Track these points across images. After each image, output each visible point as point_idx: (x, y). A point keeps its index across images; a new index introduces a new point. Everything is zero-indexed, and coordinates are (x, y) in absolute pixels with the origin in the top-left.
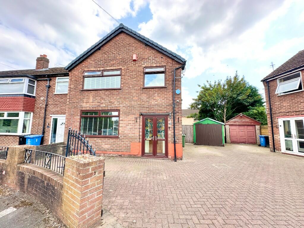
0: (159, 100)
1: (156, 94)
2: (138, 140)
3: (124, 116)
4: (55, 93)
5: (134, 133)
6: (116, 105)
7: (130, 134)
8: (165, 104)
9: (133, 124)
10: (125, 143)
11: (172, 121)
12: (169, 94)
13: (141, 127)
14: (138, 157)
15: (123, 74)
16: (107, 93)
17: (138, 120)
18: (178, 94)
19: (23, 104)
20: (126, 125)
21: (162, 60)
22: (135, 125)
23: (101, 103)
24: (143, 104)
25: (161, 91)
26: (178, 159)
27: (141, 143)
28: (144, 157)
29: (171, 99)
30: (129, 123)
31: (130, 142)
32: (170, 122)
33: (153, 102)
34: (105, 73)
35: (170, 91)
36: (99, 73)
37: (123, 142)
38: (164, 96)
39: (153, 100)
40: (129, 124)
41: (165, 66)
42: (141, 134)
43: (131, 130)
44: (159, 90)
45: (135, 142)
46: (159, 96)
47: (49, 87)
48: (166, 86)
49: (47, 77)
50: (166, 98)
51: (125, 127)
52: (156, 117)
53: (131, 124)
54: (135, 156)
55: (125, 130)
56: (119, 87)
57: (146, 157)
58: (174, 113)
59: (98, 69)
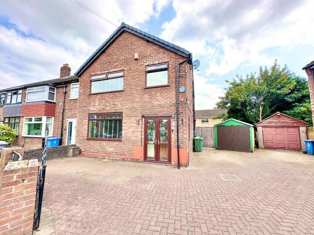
0: (162, 100)
1: (158, 94)
2: (140, 144)
3: (126, 118)
4: (71, 99)
5: (137, 137)
6: (119, 107)
7: (132, 137)
8: (168, 104)
9: (135, 126)
10: (127, 147)
11: (175, 122)
12: (172, 93)
13: (143, 129)
14: (140, 162)
15: (126, 75)
16: (111, 95)
17: (140, 123)
18: (182, 93)
19: (44, 109)
20: (129, 128)
21: (164, 56)
22: (137, 128)
23: (106, 106)
24: (145, 106)
25: (164, 91)
26: (182, 166)
27: (143, 147)
28: (146, 162)
29: (174, 98)
30: (132, 125)
31: (133, 145)
32: (173, 124)
33: (155, 103)
34: (110, 76)
35: (173, 90)
36: (104, 76)
37: (125, 145)
38: (166, 96)
39: (155, 100)
40: (131, 126)
41: (168, 62)
42: (143, 137)
43: (133, 133)
44: (161, 89)
45: (138, 146)
46: (162, 96)
47: (66, 93)
48: (169, 84)
49: (64, 84)
50: (168, 97)
51: (128, 130)
52: (159, 119)
53: (133, 126)
54: (137, 161)
55: (127, 133)
56: (122, 89)
57: (148, 162)
58: (178, 113)
59: (103, 72)
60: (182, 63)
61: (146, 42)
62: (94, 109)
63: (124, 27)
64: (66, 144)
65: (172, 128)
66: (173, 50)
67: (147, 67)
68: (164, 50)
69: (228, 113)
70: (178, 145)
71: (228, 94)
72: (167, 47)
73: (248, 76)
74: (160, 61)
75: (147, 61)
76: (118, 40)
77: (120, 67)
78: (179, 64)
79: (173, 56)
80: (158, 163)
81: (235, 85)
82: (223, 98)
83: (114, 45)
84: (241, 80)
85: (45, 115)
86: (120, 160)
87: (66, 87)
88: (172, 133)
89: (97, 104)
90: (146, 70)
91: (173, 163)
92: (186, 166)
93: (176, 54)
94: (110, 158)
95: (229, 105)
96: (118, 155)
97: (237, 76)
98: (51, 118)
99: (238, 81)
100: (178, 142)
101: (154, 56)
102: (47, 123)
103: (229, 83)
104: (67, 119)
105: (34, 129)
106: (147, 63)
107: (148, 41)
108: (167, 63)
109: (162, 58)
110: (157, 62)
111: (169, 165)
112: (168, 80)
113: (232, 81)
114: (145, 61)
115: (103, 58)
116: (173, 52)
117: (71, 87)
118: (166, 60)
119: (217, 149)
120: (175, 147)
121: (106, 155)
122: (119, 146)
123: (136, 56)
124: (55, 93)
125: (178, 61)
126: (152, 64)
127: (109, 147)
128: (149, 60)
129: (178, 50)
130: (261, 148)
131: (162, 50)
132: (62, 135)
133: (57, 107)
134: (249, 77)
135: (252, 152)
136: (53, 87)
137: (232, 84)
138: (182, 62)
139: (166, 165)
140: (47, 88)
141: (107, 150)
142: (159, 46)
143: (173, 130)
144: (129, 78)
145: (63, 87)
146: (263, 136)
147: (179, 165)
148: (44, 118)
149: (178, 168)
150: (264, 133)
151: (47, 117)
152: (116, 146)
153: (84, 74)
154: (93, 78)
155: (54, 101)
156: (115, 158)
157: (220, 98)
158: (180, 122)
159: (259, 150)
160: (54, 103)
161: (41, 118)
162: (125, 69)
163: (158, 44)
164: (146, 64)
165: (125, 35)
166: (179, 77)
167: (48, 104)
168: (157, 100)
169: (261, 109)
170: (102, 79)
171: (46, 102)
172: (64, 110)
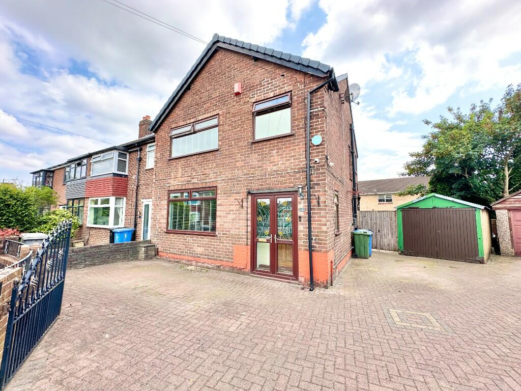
0: (280, 162)
1: (274, 152)
2: (244, 241)
3: (223, 197)
4: (147, 168)
5: (239, 229)
6: (211, 178)
7: (232, 229)
8: (292, 169)
9: (236, 211)
10: (224, 246)
11: (304, 203)
12: (299, 148)
13: (249, 216)
14: (244, 274)
15: (221, 123)
16: (200, 159)
17: (245, 204)
18: (317, 146)
19: (112, 186)
20: (226, 214)
21: (284, 81)
22: (239, 214)
23: (192, 177)
24: (253, 174)
25: (285, 144)
26: (318, 285)
27: (249, 247)
28: (255, 273)
29: (303, 158)
30: (231, 209)
31: (233, 243)
32: (302, 205)
33: (270, 168)
34: (198, 127)
35: (300, 142)
36: (188, 128)
37: (221, 243)
38: (289, 154)
39: (269, 163)
40: (231, 211)
41: (291, 91)
42: (249, 229)
43: (233, 223)
44: (279, 142)
45: (241, 244)
46: (280, 155)
47: (140, 160)
48: (294, 132)
49: (138, 146)
50: (292, 156)
51: (226, 217)
52: (276, 197)
53: (233, 211)
54: (240, 271)
55: (224, 222)
56: (216, 147)
57: (258, 274)
58: (310, 185)
59: (188, 122)
60: (316, 91)
61: (253, 62)
62: (176, 183)
63: (218, 41)
64: (142, 239)
65: (300, 214)
66: (298, 68)
67: (255, 104)
68: (284, 70)
69: (431, 183)
70: (310, 246)
71: (429, 148)
72: (288, 65)
73: (474, 108)
74: (277, 92)
75: (254, 94)
76: (209, 66)
77: (213, 111)
78: (310, 93)
79: (299, 78)
80: (275, 277)
81: (445, 127)
82: (418, 155)
83: (204, 74)
84: (459, 118)
85: (113, 195)
86: (213, 268)
87: (141, 150)
88: (299, 222)
89: (180, 175)
90: (253, 111)
91: (301, 279)
92: (326, 287)
93: (305, 74)
94: (199, 264)
95: (432, 167)
96: (211, 259)
97: (450, 110)
98: (122, 199)
99: (451, 120)
100: (310, 239)
101: (267, 84)
102: (116, 206)
103: (431, 125)
104: (142, 200)
105: (103, 215)
106: (256, 98)
107: (256, 59)
108: (289, 94)
109: (280, 85)
110: (272, 95)
111: (293, 283)
112: (292, 123)
113: (439, 121)
114: (252, 95)
115: (188, 99)
116: (300, 72)
117: (147, 150)
118: (287, 89)
119: (402, 253)
120: (306, 250)
121: (192, 259)
122: (211, 245)
123: (237, 88)
124: (127, 160)
125: (309, 88)
126: (263, 98)
127: (198, 246)
128: (258, 92)
129: (308, 66)
130: (507, 255)
131: (279, 71)
132: (136, 225)
133: (130, 182)
134: (478, 109)
135: (482, 262)
136: (124, 151)
137: (436, 126)
138: (316, 87)
139: (289, 283)
140: (116, 153)
141: (194, 251)
142: (275, 64)
143: (300, 217)
144: (226, 127)
145: (137, 150)
146: (511, 230)
147: (312, 284)
148: (112, 199)
149: (310, 290)
150: (513, 223)
151: (116, 198)
152: (207, 244)
153: (162, 127)
154: (175, 132)
155: (126, 173)
156: (206, 265)
157: (412, 155)
158: (314, 202)
159: (501, 259)
160: (126, 176)
161: (109, 199)
162: (220, 113)
163: (273, 60)
164: (253, 100)
165: (219, 56)
166: (310, 116)
167: (116, 178)
168: (271, 163)
169: (507, 173)
170: (187, 133)
171: (114, 174)
172: (138, 187)
